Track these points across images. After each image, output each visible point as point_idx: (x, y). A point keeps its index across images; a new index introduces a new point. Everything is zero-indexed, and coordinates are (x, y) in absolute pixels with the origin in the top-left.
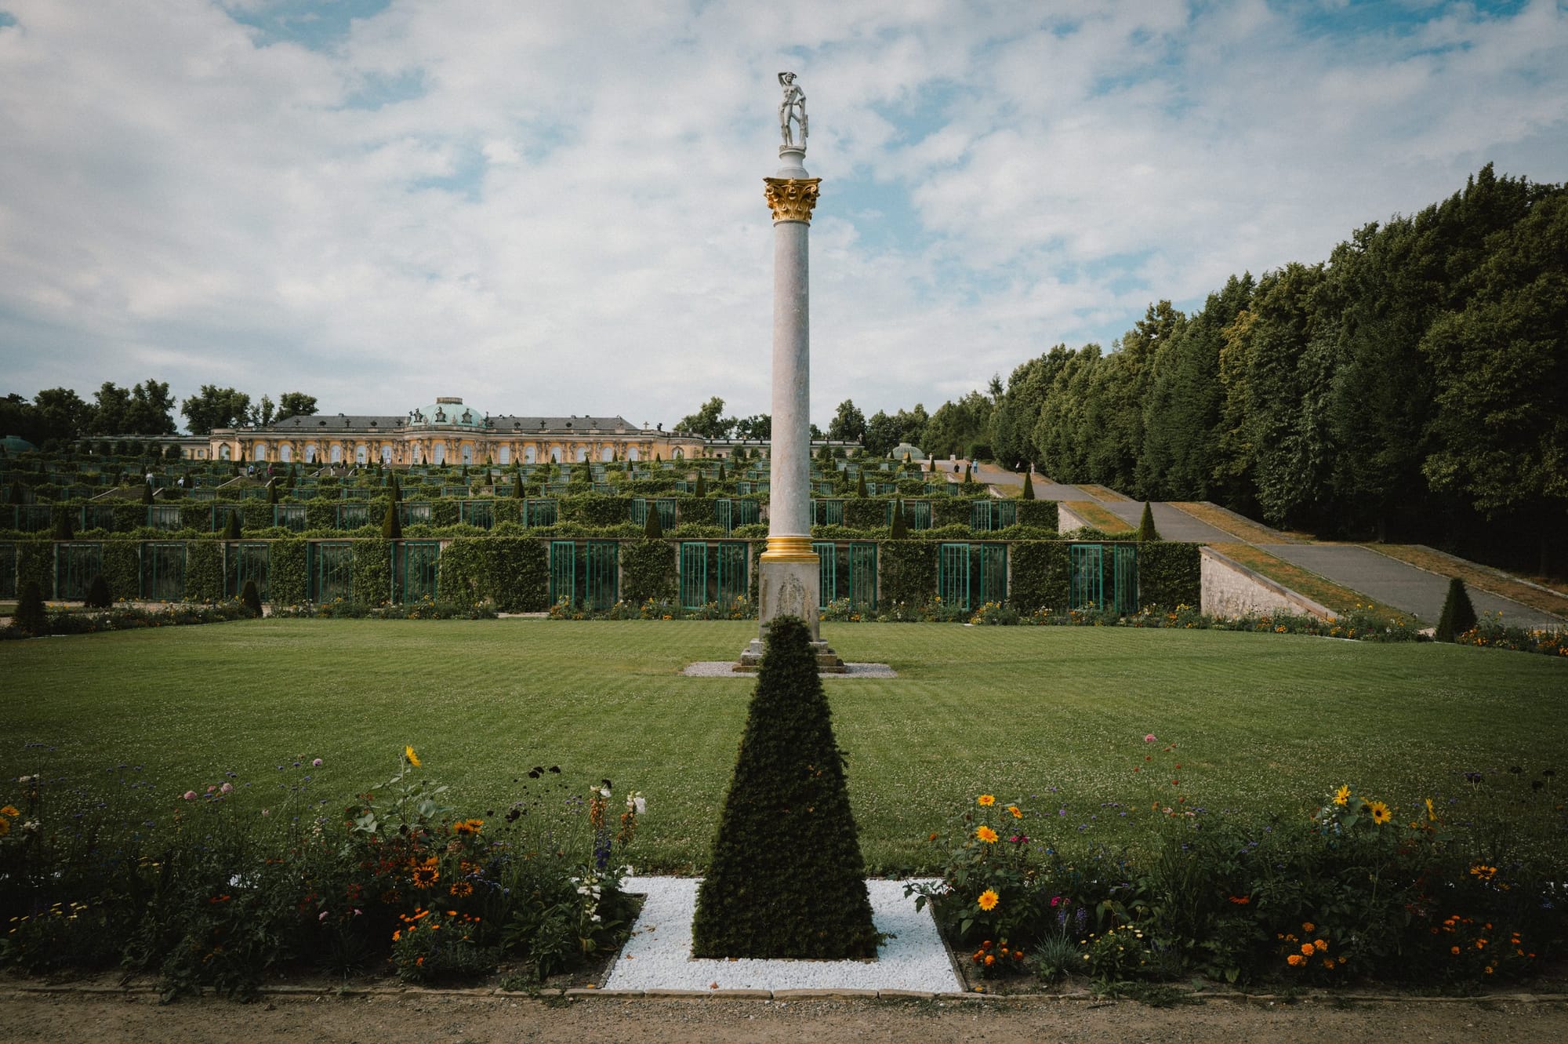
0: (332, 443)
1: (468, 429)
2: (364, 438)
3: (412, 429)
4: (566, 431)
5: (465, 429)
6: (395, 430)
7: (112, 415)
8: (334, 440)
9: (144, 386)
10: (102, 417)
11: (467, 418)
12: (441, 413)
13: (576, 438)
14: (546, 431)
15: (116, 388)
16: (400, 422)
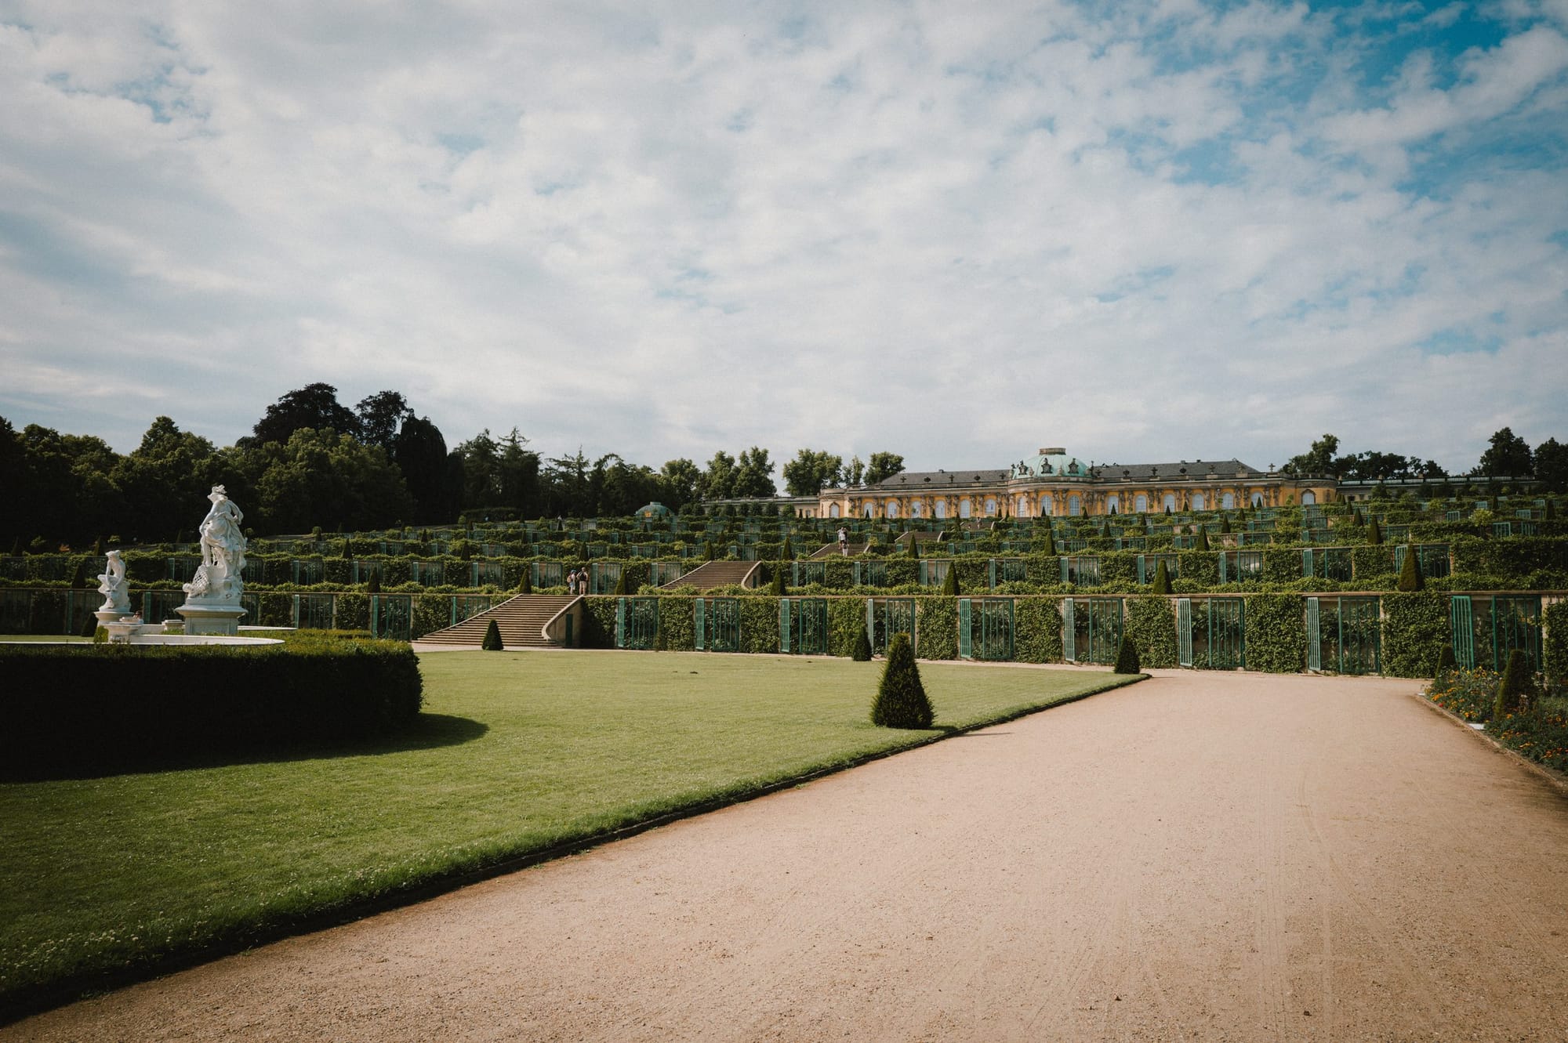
0: (936, 499)
1: (1075, 479)
2: (968, 492)
3: (1017, 481)
4: (1180, 478)
5: (1072, 479)
6: (998, 484)
7: (726, 481)
8: (938, 495)
9: (749, 453)
10: (719, 483)
11: (1074, 468)
12: (1046, 464)
13: (1191, 483)
14: (1158, 479)
15: (726, 456)
16: (1003, 475)
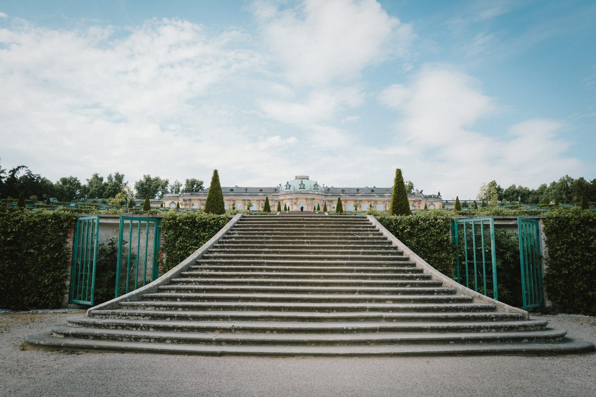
0: (236, 202)
1: (317, 193)
2: (256, 198)
3: (285, 193)
4: (371, 195)
5: (316, 193)
6: (274, 194)
8: (238, 200)
11: (316, 187)
12: (302, 184)
13: (377, 198)
14: (360, 195)
15: (99, 176)
16: (276, 190)
